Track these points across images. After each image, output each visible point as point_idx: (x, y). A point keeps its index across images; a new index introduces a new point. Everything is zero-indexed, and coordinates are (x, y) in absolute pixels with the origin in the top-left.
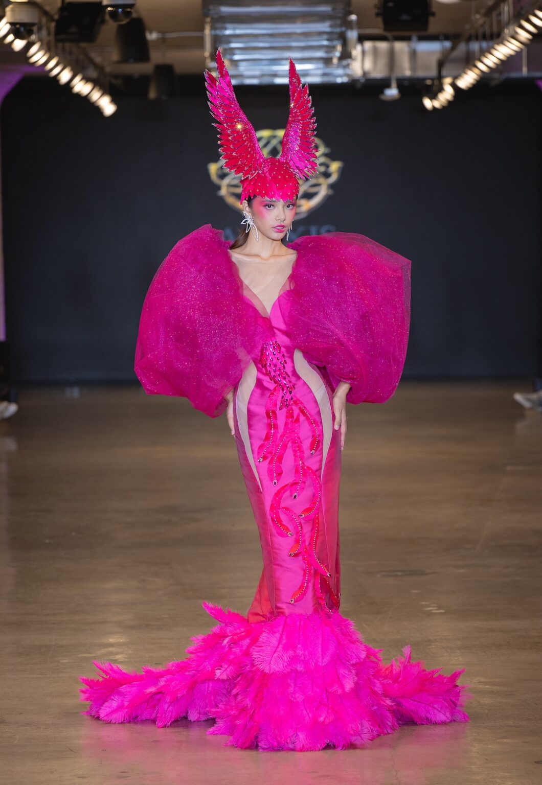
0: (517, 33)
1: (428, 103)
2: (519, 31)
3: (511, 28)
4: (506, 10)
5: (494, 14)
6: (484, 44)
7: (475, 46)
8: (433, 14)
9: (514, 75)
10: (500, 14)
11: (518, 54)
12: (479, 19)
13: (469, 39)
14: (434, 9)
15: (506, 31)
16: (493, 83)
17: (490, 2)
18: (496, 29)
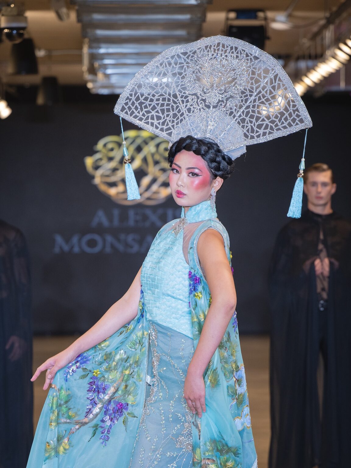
0: (335, 54)
1: (264, 111)
2: (339, 53)
3: (332, 50)
4: (328, 35)
5: (318, 39)
6: (310, 63)
7: (302, 64)
8: (268, 38)
9: (334, 88)
10: (322, 39)
11: (338, 72)
12: (306, 42)
13: (298, 59)
14: (270, 34)
15: (328, 53)
16: (318, 94)
17: (315, 29)
18: (319, 51)
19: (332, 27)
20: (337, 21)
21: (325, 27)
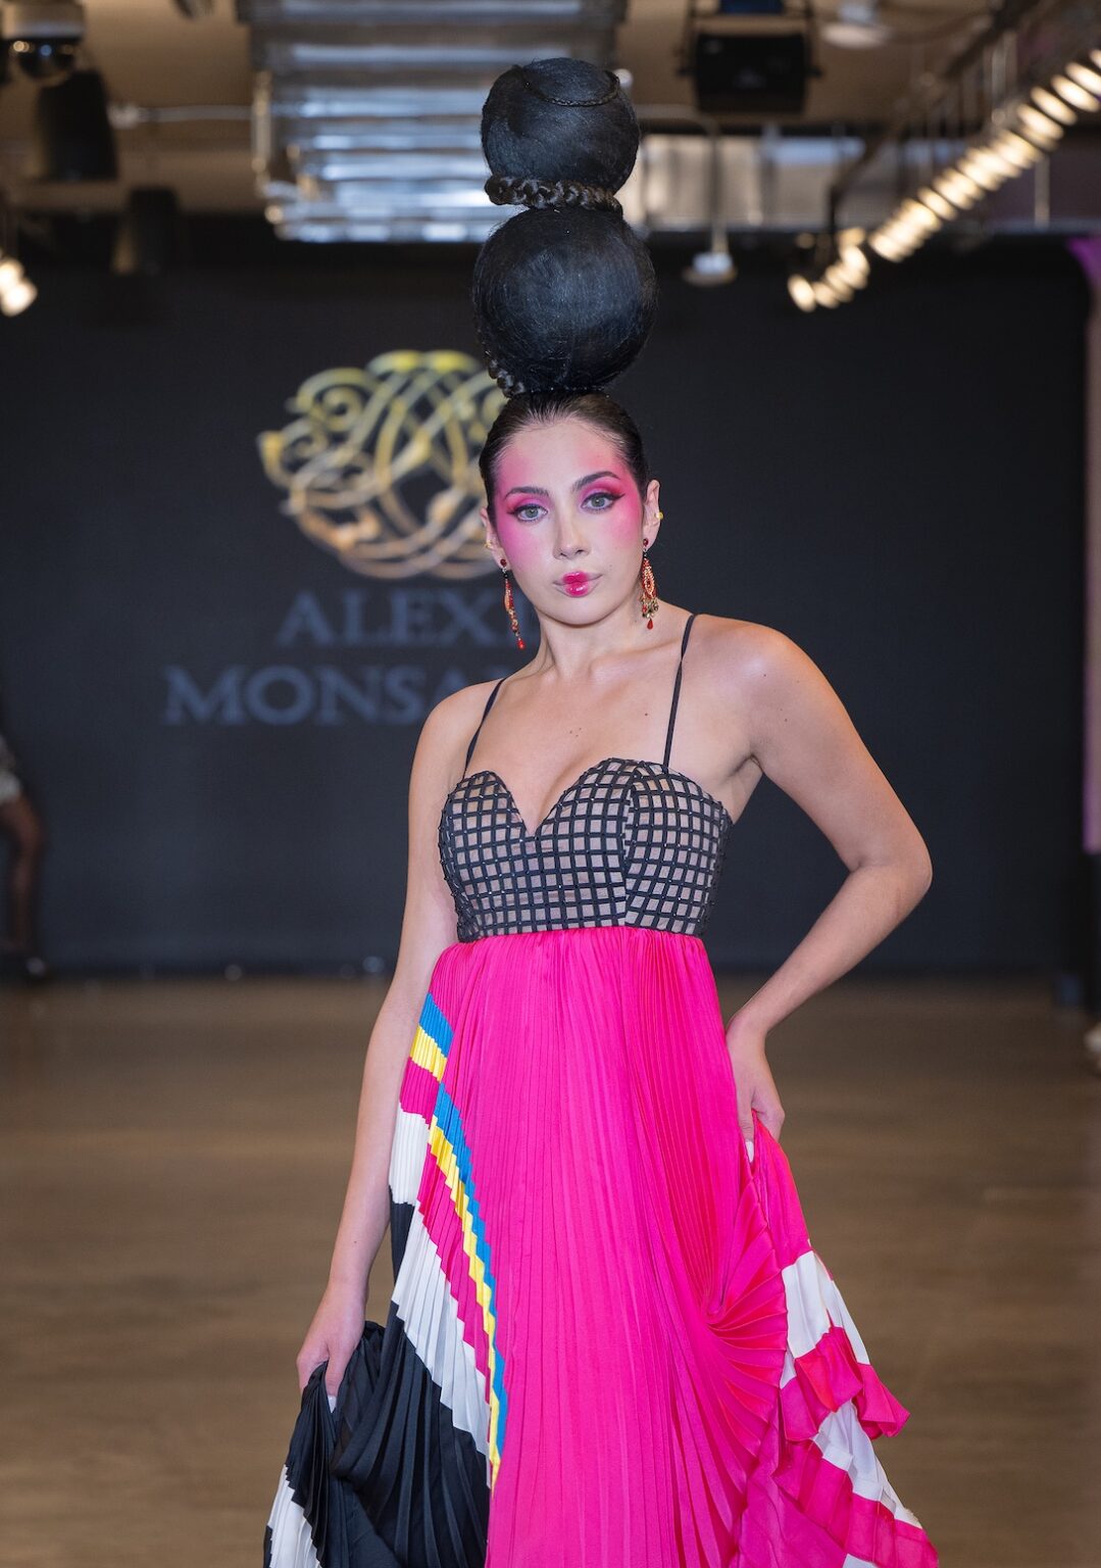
0: (1020, 122)
1: (802, 293)
2: (1031, 118)
3: (1008, 107)
4: (999, 62)
5: (969, 78)
6: (943, 149)
7: (920, 153)
8: (818, 73)
9: (1016, 225)
10: (981, 76)
11: (1026, 175)
12: (929, 84)
13: (906, 135)
14: (821, 59)
15: (999, 118)
16: (966, 245)
17: (958, 44)
18: (970, 112)
19: (1009, 40)
20: (1026, 22)
21: (989, 39)
